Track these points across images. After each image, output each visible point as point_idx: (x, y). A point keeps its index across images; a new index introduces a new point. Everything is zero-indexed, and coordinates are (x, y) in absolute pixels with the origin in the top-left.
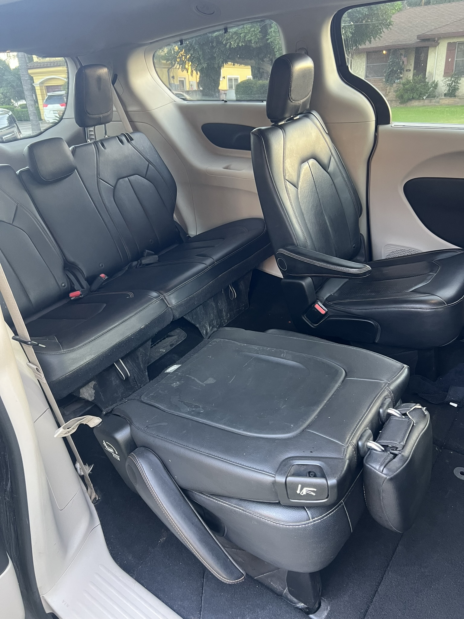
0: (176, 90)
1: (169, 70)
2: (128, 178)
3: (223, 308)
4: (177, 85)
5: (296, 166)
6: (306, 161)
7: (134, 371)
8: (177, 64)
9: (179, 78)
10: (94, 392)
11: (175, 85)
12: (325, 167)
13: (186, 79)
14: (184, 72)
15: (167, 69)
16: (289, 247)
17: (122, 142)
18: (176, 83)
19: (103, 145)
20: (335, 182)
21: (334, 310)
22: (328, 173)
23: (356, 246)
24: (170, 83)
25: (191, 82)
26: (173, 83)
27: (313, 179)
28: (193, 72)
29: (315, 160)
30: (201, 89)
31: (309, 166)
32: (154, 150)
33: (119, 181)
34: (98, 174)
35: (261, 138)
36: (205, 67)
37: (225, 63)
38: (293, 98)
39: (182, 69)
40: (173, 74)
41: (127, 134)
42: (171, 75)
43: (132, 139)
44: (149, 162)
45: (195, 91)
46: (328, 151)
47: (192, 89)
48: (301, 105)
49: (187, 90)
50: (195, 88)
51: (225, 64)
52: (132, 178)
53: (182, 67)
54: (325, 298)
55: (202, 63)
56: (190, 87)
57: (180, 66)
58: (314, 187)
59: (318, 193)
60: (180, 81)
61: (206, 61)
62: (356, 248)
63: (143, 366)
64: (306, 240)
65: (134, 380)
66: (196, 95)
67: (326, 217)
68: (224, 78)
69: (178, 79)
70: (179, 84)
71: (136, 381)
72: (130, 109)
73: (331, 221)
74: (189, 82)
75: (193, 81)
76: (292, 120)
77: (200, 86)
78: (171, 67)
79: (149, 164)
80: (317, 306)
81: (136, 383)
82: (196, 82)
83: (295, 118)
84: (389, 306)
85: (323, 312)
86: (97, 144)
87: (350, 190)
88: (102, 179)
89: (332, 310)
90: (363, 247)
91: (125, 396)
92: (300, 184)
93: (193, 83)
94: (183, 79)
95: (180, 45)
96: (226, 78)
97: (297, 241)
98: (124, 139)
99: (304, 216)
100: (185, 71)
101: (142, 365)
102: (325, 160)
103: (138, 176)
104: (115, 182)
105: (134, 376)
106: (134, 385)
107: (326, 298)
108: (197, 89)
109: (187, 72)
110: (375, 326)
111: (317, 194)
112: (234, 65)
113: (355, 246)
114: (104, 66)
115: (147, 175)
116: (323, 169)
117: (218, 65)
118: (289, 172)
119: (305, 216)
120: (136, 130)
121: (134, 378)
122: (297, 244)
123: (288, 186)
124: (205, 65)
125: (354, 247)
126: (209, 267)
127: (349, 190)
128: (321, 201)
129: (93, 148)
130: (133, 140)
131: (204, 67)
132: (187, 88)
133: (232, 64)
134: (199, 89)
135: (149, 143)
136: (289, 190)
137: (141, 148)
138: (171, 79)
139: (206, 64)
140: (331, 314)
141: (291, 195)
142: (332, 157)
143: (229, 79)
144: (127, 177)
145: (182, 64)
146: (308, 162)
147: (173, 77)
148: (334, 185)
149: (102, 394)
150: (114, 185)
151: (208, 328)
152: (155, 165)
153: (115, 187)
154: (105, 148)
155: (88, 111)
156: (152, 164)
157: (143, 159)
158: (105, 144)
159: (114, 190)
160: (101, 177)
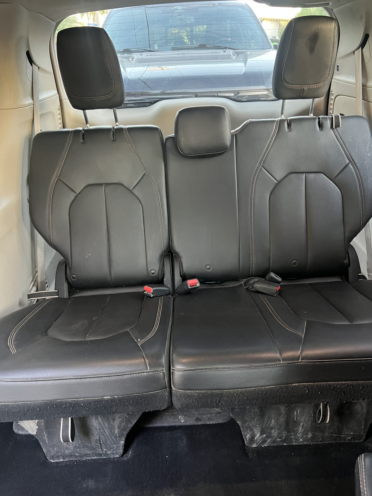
3: (301, 422)
7: (102, 431)
10: (37, 427)
17: (321, 126)
33: (290, 176)
34: (263, 161)
43: (338, 126)
44: (352, 161)
52: (312, 176)
63: (118, 432)
65: (98, 441)
71: (100, 444)
79: (349, 163)
81: (101, 446)
86: (282, 123)
91: (78, 451)
101: (116, 431)
103: (323, 175)
104: (284, 175)
105: (99, 437)
106: (97, 447)
121: (98, 439)
130: (340, 127)
135: (367, 135)
137: (347, 140)
144: (305, 173)
149: (46, 435)
150: (279, 179)
151: (258, 435)
152: (359, 167)
153: (279, 182)
154: (290, 131)
155: (287, 79)
156: (355, 164)
157: (343, 155)
158: (293, 126)
159: (277, 185)
160: (265, 166)
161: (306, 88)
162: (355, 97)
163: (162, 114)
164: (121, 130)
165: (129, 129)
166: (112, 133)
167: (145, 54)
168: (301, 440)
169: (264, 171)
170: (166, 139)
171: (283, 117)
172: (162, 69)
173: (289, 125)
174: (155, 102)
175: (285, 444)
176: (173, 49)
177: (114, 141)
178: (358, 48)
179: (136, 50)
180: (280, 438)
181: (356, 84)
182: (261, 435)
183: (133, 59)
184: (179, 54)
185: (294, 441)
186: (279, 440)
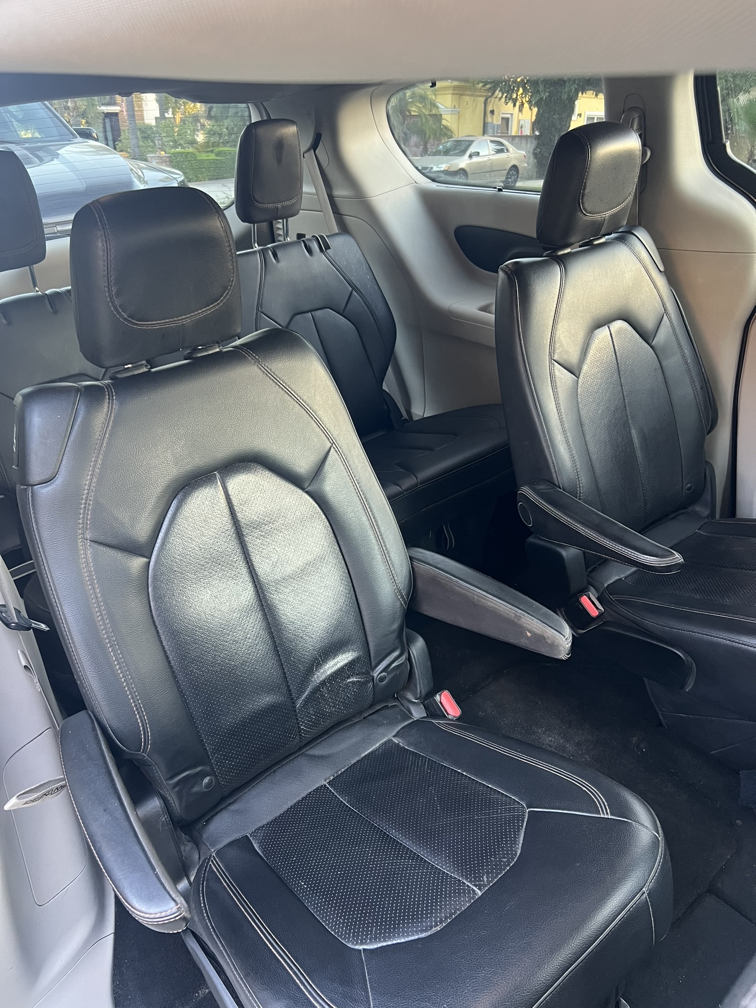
0: (494, 134)
1: (486, 100)
2: (312, 313)
4: (497, 125)
5: (581, 335)
6: (605, 325)
8: (499, 91)
9: (502, 113)
11: (494, 126)
12: (645, 336)
13: (514, 115)
14: (508, 105)
15: (483, 99)
16: (541, 487)
17: (309, 250)
18: (495, 122)
19: (275, 255)
20: (664, 363)
21: (616, 614)
22: (651, 347)
23: (693, 488)
24: (486, 122)
25: (521, 121)
26: (490, 123)
27: (616, 358)
28: (523, 106)
29: (626, 323)
30: (537, 133)
31: (611, 334)
32: (366, 267)
33: (295, 318)
34: (260, 305)
35: (513, 279)
36: (546, 98)
37: (580, 92)
38: (589, 209)
39: (506, 100)
40: (493, 108)
41: (322, 237)
42: (490, 108)
43: (328, 247)
44: (354, 288)
45: (527, 137)
46: (657, 305)
47: (521, 133)
48: (605, 222)
49: (513, 134)
50: (527, 131)
51: (580, 94)
52: (318, 313)
53: (506, 97)
54: (606, 585)
55: (540, 91)
56: (518, 130)
57: (503, 94)
58: (616, 374)
59: (622, 386)
60: (503, 118)
61: (547, 88)
62: (692, 490)
64: (578, 475)
66: (527, 143)
67: (633, 431)
68: (579, 116)
69: (499, 115)
70: (500, 123)
72: (338, 192)
73: (644, 438)
74: (519, 121)
75: (524, 120)
76: (590, 246)
77: (535, 129)
78: (490, 94)
79: (352, 291)
80: (584, 600)
82: (530, 121)
83: (596, 242)
84: (714, 633)
85: (594, 613)
86: (265, 253)
87: (694, 382)
88: (266, 313)
89: (613, 612)
90: (710, 490)
92: (585, 368)
93: (525, 122)
94: (509, 116)
95: (431, 86)
96: (582, 116)
97: (559, 477)
98: (315, 246)
99: (584, 429)
100: (511, 104)
102: (649, 323)
103: (330, 310)
104: (287, 319)
107: (609, 585)
108: (531, 134)
109: (514, 105)
110: (686, 662)
111: (619, 388)
112: (596, 95)
113: (691, 486)
114: (292, 122)
115: (346, 310)
116: (641, 340)
117: (569, 96)
118: (562, 345)
119: (586, 428)
120: (344, 229)
122: (558, 482)
123: (557, 373)
124: (545, 95)
125: (689, 489)
126: (405, 493)
127: (692, 382)
128: (626, 401)
129: (257, 260)
130: (330, 249)
131: (543, 98)
132: (514, 130)
133: (595, 93)
134: (533, 133)
135: (359, 255)
136: (557, 381)
137: (342, 263)
138: (489, 115)
139: (548, 92)
140: (609, 619)
141: (559, 390)
142: (665, 317)
143: (587, 118)
144: (310, 311)
145: (508, 92)
146: (609, 327)
147: (492, 112)
148: (662, 369)
150: (284, 324)
152: (363, 293)
154: (278, 261)
155: (257, 197)
156: (359, 291)
157: (344, 282)
158: (279, 255)
160: (264, 311)
161: (279, 205)
162: (321, 210)
169: (263, 317)
177: (55, 312)
178: (308, 150)
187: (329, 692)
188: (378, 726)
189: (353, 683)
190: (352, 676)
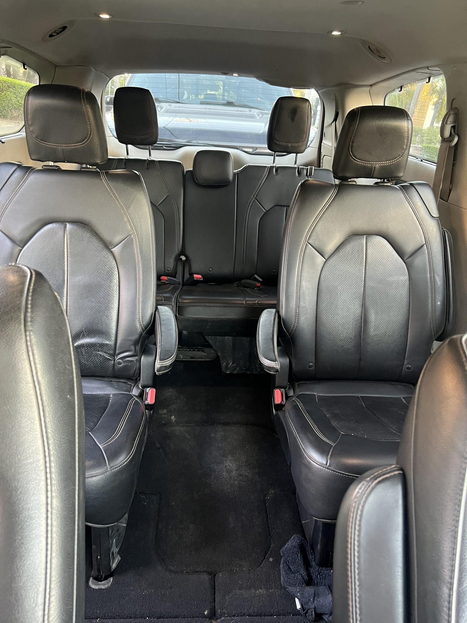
6: (362, 235)
12: (402, 254)
17: (299, 173)
22: (405, 262)
29: (385, 240)
38: (358, 157)
43: (311, 174)
46: (418, 236)
48: (376, 169)
54: (301, 393)
80: (277, 391)
85: (278, 401)
98: (304, 172)
102: (406, 246)
107: (304, 394)
113: (411, 367)
116: (396, 255)
118: (317, 235)
125: (408, 368)
142: (424, 247)
150: (267, 209)
151: (231, 364)
153: (267, 211)
154: (277, 174)
155: (276, 138)
158: (279, 171)
159: (265, 213)
160: (257, 198)
161: (290, 145)
162: (330, 156)
163: (185, 156)
164: (153, 161)
165: (159, 161)
166: (146, 163)
167: (173, 105)
168: (259, 370)
169: (256, 202)
170: (186, 171)
171: (274, 165)
172: (190, 121)
173: (276, 170)
174: (180, 147)
175: (248, 373)
176: (202, 103)
177: (148, 169)
178: (333, 122)
179: (166, 100)
180: (245, 367)
181: (332, 147)
182: (232, 364)
183: (162, 109)
184: (207, 109)
185: (254, 370)
186: (244, 369)
187: (86, 352)
188: (111, 386)
189: (101, 355)
190: (101, 351)
